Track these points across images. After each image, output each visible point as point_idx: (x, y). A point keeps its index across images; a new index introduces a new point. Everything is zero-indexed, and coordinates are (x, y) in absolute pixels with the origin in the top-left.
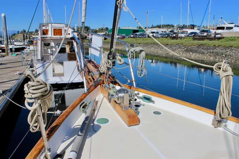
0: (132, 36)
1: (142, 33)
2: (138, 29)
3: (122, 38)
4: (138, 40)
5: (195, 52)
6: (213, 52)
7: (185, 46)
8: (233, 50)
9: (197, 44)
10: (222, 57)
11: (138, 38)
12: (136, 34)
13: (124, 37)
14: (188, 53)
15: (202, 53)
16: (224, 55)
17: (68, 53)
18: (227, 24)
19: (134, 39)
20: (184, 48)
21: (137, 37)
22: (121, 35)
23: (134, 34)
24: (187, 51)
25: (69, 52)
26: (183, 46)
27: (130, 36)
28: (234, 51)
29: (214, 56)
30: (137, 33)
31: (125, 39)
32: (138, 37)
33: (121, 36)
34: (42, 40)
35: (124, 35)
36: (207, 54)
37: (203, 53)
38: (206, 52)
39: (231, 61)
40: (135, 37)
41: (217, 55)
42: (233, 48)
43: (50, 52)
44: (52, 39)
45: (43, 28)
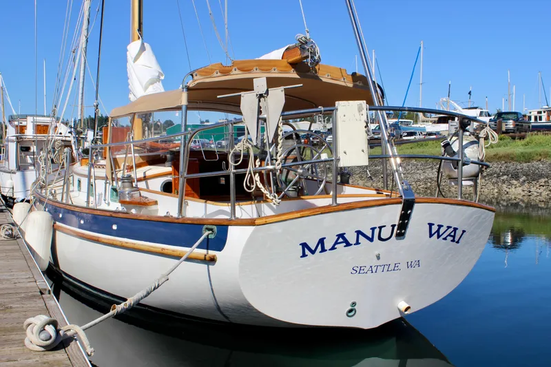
18: (460, 108)
34: (18, 142)
43: (29, 161)
44: (34, 141)
45: (16, 123)
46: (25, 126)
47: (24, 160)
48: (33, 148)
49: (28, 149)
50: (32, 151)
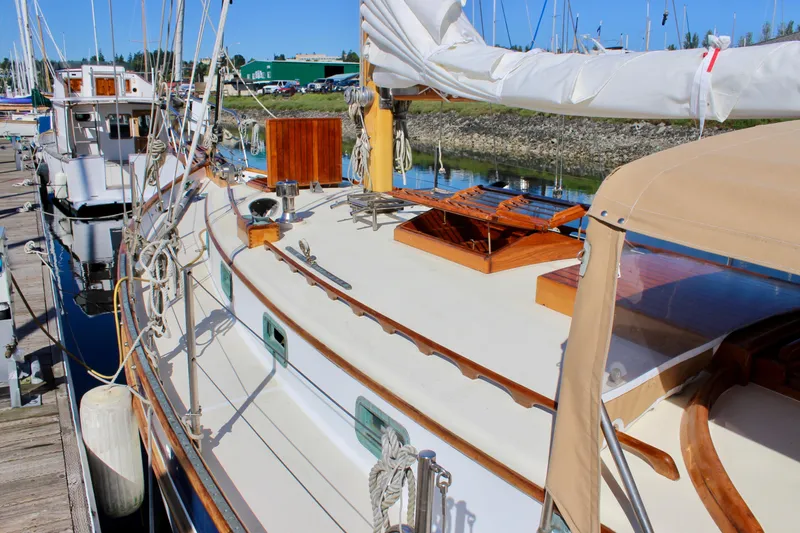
0: (318, 86)
1: (353, 77)
2: (341, 62)
3: (287, 92)
4: (335, 98)
5: (487, 131)
6: (531, 132)
7: (465, 116)
8: (582, 126)
9: (498, 111)
10: (552, 145)
11: (334, 94)
12: (332, 81)
13: (292, 91)
14: (469, 136)
15: (502, 136)
16: (555, 140)
17: (136, 138)
18: (603, 48)
19: (325, 96)
20: (461, 122)
21: (332, 91)
22: (285, 83)
23: (323, 81)
24: (466, 130)
25: (138, 135)
26: (459, 117)
27: (311, 87)
28: (583, 129)
29: (533, 142)
30: (337, 77)
31: (296, 95)
32: (337, 90)
33: (283, 86)
34: (70, 107)
35: (295, 82)
36: (516, 139)
37: (506, 136)
38: (515, 130)
39: (568, 156)
40: (326, 91)
41: (539, 139)
42: (584, 121)
43: (89, 135)
44: (94, 105)
45: (65, 75)
46: (81, 80)
47: (81, 136)
48: (95, 116)
49: (86, 117)
50: (93, 120)
